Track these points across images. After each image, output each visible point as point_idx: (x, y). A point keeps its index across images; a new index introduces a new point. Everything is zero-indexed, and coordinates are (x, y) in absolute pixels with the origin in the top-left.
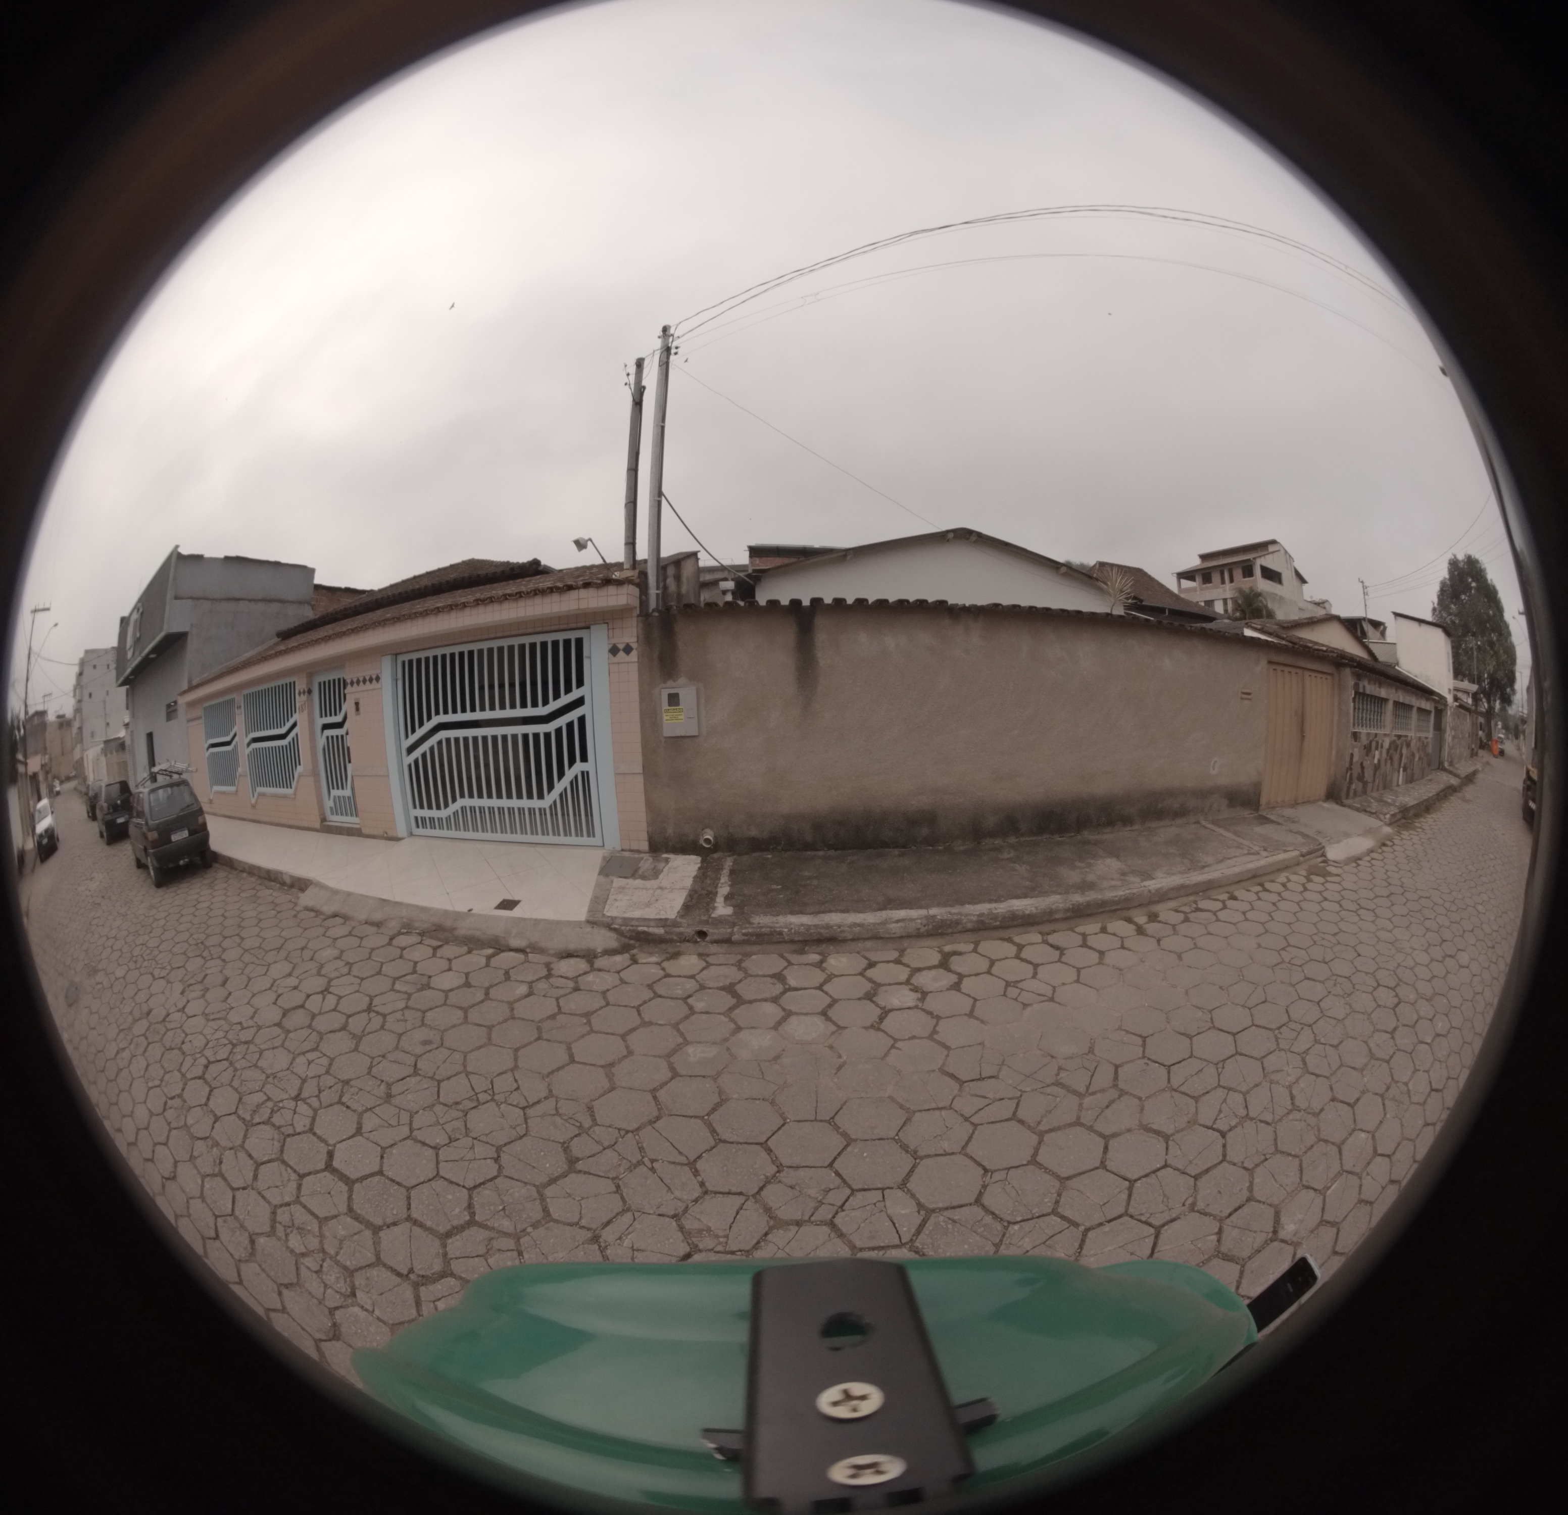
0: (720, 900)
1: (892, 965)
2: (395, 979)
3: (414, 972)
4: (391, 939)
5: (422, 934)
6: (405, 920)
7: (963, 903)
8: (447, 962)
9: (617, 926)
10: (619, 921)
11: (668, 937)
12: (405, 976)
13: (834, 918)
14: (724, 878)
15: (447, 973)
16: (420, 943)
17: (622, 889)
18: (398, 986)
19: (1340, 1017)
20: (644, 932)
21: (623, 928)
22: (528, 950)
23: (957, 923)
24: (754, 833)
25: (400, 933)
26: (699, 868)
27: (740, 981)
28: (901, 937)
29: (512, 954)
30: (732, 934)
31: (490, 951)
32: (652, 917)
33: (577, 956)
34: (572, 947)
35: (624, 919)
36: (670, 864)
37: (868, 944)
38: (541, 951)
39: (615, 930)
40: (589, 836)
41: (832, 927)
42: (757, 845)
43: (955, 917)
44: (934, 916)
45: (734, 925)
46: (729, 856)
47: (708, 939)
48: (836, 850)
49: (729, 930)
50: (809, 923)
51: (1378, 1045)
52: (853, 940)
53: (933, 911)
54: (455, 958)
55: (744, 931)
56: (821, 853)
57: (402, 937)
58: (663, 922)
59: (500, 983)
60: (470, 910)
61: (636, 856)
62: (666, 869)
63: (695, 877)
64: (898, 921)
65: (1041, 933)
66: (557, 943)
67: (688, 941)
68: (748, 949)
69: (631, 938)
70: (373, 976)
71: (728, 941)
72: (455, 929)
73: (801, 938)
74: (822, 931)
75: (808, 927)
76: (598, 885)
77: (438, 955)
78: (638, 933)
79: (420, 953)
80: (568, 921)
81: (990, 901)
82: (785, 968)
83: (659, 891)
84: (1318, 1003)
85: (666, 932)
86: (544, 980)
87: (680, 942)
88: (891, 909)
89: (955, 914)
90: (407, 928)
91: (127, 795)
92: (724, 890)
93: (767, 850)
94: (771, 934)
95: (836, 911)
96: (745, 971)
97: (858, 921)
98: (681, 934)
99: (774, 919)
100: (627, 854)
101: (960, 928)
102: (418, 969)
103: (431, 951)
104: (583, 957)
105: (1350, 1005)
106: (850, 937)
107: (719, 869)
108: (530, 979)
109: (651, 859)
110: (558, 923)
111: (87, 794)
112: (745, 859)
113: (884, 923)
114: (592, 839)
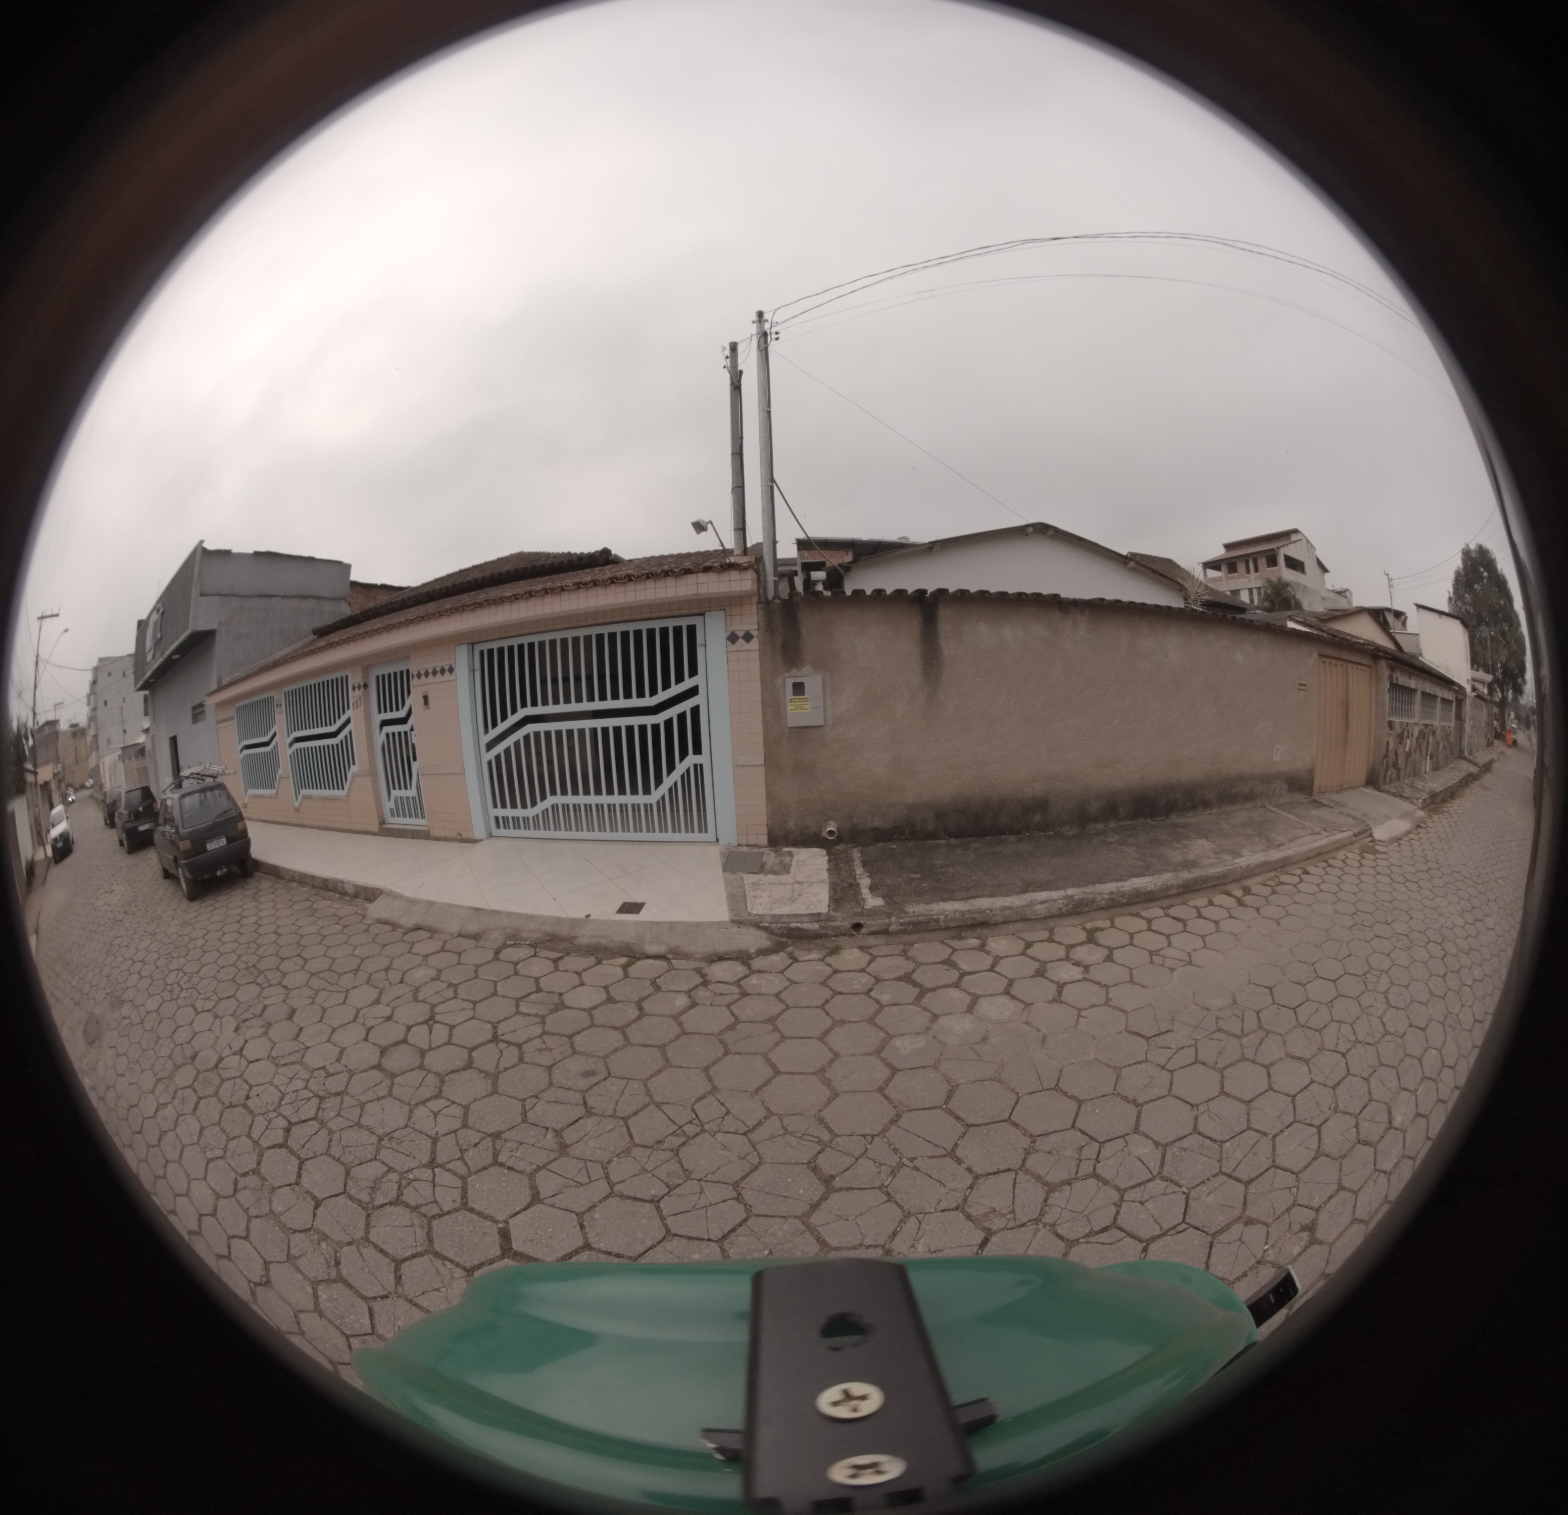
0: (865, 892)
1: (1046, 944)
2: (518, 1000)
3: (539, 990)
4: (497, 952)
5: (534, 945)
6: (509, 930)
7: (1094, 884)
8: (576, 976)
9: (766, 924)
10: (769, 919)
11: (822, 932)
12: (529, 995)
13: (984, 903)
14: (859, 870)
15: (580, 988)
16: (535, 955)
17: (756, 885)
18: (523, 1008)
19: (1406, 965)
20: (798, 929)
21: (774, 926)
22: (670, 956)
23: (1093, 901)
24: (877, 823)
25: (505, 946)
26: (829, 861)
27: (914, 971)
28: (1046, 918)
29: (650, 962)
30: (889, 924)
31: (623, 960)
32: (803, 912)
33: (730, 959)
34: (721, 949)
35: (773, 916)
36: (795, 858)
37: (1019, 926)
38: (687, 956)
39: (765, 929)
40: (700, 831)
41: (984, 911)
42: (880, 835)
43: (1090, 896)
44: (1072, 896)
45: (889, 915)
46: (854, 847)
47: (864, 930)
48: (956, 837)
49: (887, 921)
50: (962, 909)
51: (1435, 986)
52: (1003, 923)
53: (1070, 892)
54: (584, 970)
55: (901, 921)
56: (943, 842)
57: (508, 950)
58: (816, 917)
59: (651, 995)
60: (588, 916)
61: (756, 850)
62: (793, 863)
63: (828, 870)
64: (1042, 903)
65: (1161, 908)
66: (702, 946)
67: (844, 935)
68: (907, 938)
69: (782, 935)
70: (487, 998)
71: (885, 932)
72: (574, 937)
73: (955, 924)
74: (976, 916)
75: (963, 913)
76: (727, 883)
77: (561, 968)
78: (790, 929)
79: (539, 967)
80: (710, 922)
81: (1116, 880)
82: (952, 954)
83: (797, 886)
84: (1388, 955)
85: (822, 928)
86: (701, 987)
87: (836, 936)
88: (1033, 891)
89: (1089, 893)
90: (514, 939)
91: (150, 801)
92: (865, 882)
93: (890, 840)
94: (928, 921)
95: (984, 896)
96: (913, 960)
97: (1006, 905)
98: (837, 927)
99: (928, 907)
100: (745, 849)
101: (1095, 906)
102: (541, 985)
103: (551, 965)
104: (736, 959)
105: (1411, 956)
106: (1001, 920)
107: (849, 861)
108: (685, 987)
109: (773, 854)
110: (698, 924)
111: (104, 801)
112: (871, 849)
113: (1031, 904)
114: (704, 834)
